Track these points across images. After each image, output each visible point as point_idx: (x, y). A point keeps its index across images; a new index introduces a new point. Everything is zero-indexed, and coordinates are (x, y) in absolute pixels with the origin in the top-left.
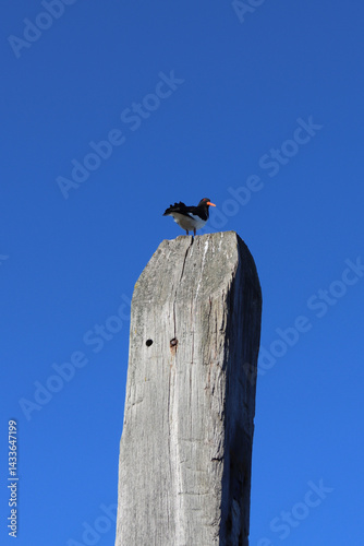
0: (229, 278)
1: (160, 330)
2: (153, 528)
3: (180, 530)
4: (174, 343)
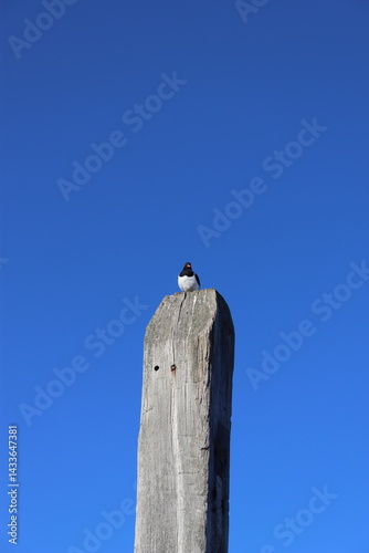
0: (210, 322)
1: (164, 359)
2: (162, 497)
3: (180, 499)
4: (174, 368)
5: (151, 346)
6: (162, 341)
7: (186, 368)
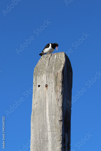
0: (62, 66)
1: (42, 82)
2: (42, 142)
3: (50, 142)
4: (47, 86)
5: (36, 76)
6: (42, 74)
7: (52, 86)
